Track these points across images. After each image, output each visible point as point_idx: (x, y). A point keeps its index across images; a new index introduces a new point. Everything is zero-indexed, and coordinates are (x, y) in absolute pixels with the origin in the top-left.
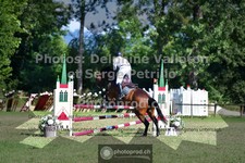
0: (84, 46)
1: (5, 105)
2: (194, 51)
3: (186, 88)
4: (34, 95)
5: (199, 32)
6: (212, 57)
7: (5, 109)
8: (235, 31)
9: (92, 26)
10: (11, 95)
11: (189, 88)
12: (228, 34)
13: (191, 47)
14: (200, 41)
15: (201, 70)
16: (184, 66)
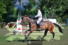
0: (21, 9)
1: (1, 27)
2: (52, 8)
3: (50, 19)
4: (9, 23)
5: (52, 3)
6: (56, 10)
7: (1, 28)
8: (62, 2)
9: (23, 3)
10: (2, 24)
11: (51, 19)
12: (60, 3)
13: (50, 7)
14: (53, 5)
15: (54, 13)
16: (49, 13)
